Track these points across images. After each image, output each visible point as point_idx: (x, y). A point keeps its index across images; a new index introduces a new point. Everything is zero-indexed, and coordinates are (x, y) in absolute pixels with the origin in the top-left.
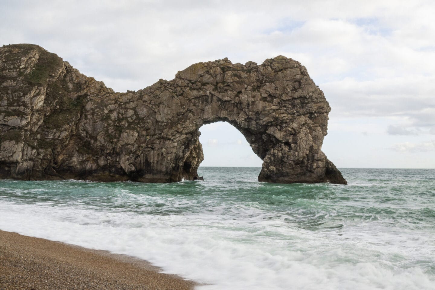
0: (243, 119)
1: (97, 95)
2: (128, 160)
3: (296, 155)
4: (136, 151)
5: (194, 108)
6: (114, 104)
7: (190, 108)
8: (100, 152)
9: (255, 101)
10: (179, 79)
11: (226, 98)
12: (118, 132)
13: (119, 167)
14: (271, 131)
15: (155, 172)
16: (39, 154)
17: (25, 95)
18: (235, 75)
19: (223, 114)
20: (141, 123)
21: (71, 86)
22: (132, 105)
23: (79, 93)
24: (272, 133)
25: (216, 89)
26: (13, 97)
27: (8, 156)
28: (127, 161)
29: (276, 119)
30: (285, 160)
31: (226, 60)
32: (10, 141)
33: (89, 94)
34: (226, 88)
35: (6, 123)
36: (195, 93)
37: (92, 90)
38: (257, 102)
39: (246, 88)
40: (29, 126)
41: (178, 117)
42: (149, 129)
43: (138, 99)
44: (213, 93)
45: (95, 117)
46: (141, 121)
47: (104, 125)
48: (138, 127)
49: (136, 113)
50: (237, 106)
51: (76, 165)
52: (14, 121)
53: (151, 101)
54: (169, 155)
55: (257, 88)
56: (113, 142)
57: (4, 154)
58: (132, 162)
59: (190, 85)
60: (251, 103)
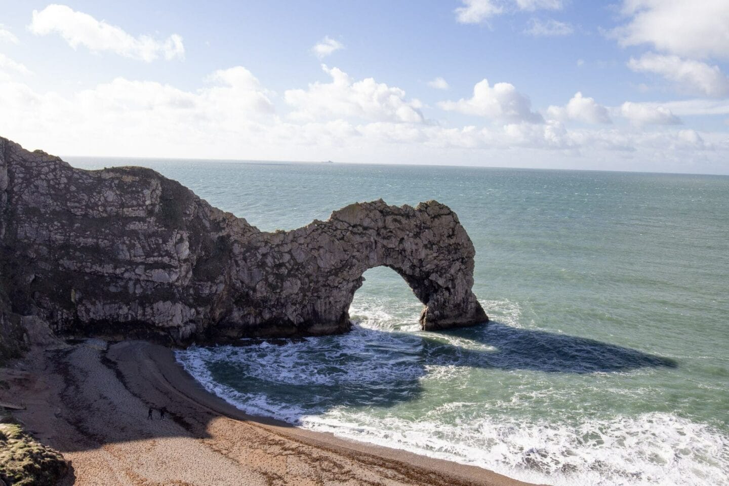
0: (408, 266)
1: (243, 235)
2: (295, 311)
3: (456, 299)
4: (302, 301)
5: (357, 254)
6: (265, 246)
7: (354, 254)
8: (262, 304)
9: (418, 249)
10: (337, 221)
11: (391, 246)
12: (279, 281)
13: (286, 318)
14: (433, 277)
15: (324, 321)
16: (198, 313)
17: (165, 242)
18: (395, 220)
19: (390, 262)
20: (301, 269)
21: (208, 224)
22: (286, 248)
23: (220, 233)
24: (434, 279)
25: (378, 234)
26: (149, 245)
27: (166, 320)
28: (294, 313)
29: (437, 266)
30: (447, 304)
31: (381, 201)
32: (164, 302)
33: (232, 234)
34: (390, 234)
35: (150, 279)
36: (358, 239)
37: (236, 230)
38: (420, 250)
39: (408, 235)
40: (180, 281)
41: (342, 263)
42: (311, 275)
43: (292, 241)
44: (376, 239)
45: (249, 264)
46: (300, 267)
47: (263, 274)
48: (299, 273)
49: (292, 258)
50: (401, 253)
51: (238, 321)
52: (158, 275)
53: (308, 244)
54: (338, 303)
55: (417, 235)
56: (276, 292)
57: (161, 319)
58: (299, 313)
59: (350, 228)
60: (414, 250)
